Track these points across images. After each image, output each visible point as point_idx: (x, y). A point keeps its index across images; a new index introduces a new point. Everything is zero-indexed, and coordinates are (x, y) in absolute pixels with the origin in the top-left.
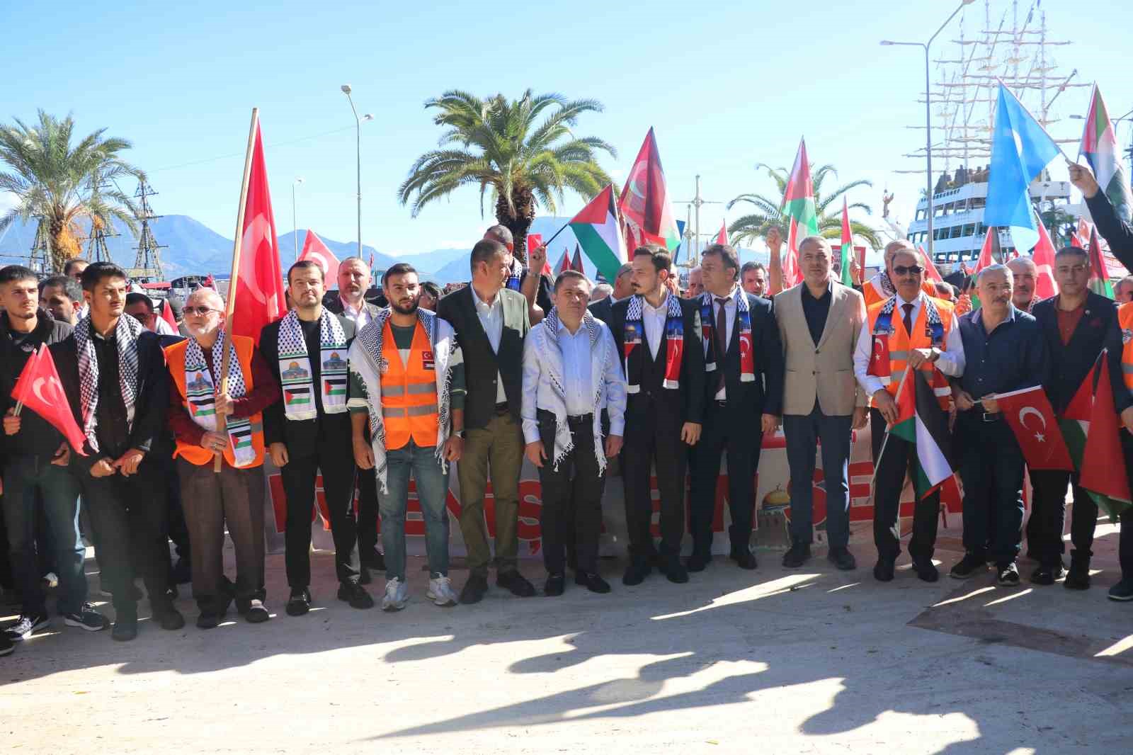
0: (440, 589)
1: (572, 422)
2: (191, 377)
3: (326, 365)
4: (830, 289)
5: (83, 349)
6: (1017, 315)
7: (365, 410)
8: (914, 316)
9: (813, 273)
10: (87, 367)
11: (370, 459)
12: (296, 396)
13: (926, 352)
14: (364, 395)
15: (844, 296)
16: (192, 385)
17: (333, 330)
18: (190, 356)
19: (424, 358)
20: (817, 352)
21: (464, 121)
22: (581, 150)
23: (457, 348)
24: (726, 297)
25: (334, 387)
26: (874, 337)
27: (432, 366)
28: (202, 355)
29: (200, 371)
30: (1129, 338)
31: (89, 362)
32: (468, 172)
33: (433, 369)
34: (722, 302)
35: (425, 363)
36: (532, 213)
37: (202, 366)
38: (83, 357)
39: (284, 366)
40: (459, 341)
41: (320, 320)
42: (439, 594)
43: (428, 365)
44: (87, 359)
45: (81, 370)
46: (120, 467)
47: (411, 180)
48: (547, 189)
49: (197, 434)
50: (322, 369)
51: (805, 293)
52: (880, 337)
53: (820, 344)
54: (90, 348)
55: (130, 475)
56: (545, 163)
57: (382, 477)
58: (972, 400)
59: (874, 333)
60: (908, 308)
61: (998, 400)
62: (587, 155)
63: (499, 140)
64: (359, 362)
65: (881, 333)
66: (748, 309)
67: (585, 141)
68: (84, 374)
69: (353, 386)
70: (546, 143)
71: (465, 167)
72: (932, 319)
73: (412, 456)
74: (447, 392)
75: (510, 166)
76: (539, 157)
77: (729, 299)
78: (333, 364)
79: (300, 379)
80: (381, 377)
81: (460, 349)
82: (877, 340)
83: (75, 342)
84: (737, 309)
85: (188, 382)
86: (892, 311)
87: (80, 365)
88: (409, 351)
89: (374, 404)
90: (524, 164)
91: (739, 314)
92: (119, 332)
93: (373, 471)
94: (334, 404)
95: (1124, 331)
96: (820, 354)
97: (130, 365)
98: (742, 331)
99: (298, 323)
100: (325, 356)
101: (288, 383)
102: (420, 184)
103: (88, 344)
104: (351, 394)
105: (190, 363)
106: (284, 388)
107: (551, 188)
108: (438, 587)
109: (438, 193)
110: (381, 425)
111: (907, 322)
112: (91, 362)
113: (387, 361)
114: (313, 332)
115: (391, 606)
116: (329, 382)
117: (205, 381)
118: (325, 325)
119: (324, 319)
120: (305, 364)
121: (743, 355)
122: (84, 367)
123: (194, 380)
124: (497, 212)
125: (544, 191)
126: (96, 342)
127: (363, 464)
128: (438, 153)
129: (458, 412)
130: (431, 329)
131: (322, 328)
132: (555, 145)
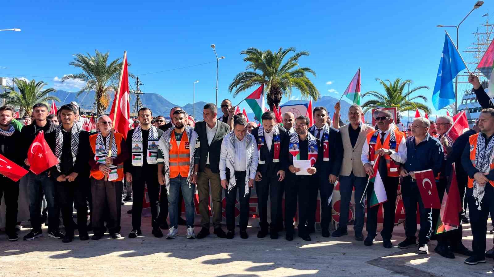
0: (189, 232)
1: (236, 173)
2: (97, 147)
3: (150, 146)
4: (360, 126)
5: (58, 135)
7: (163, 163)
9: (352, 120)
10: (59, 141)
11: (164, 181)
12: (136, 157)
13: (386, 151)
14: (163, 157)
15: (366, 129)
16: (98, 150)
17: (154, 134)
18: (98, 140)
19: (185, 144)
20: (353, 151)
21: (255, 60)
22: (301, 72)
23: (198, 141)
24: (320, 128)
25: (153, 154)
26: (370, 145)
27: (188, 147)
28: (103, 140)
29: (101, 145)
30: (473, 149)
31: (59, 140)
32: (255, 81)
33: (189, 148)
34: (320, 130)
35: (186, 146)
36: (281, 98)
37: (102, 144)
38: (58, 138)
40: (199, 139)
41: (149, 129)
42: (189, 234)
43: (187, 147)
44: (59, 138)
45: (56, 142)
46: (68, 178)
47: (234, 83)
48: (285, 88)
50: (148, 148)
51: (350, 127)
52: (371, 145)
54: (61, 135)
55: (71, 181)
56: (286, 77)
57: (168, 188)
58: (407, 173)
59: (370, 143)
60: (383, 134)
61: (415, 174)
62: (303, 74)
63: (268, 68)
64: (162, 145)
65: (372, 143)
66: (328, 132)
67: (303, 69)
68: (57, 144)
69: (159, 154)
70: (288, 69)
71: (254, 79)
72: (392, 139)
73: (180, 181)
74: (193, 157)
75: (271, 78)
76: (284, 75)
77: (322, 129)
78: (152, 146)
79: (138, 151)
80: (169, 151)
81: (199, 142)
82: (371, 146)
83: (56, 132)
84: (324, 132)
85: (96, 149)
86: (378, 135)
87: (56, 141)
88: (180, 142)
89: (166, 160)
90: (278, 78)
91: (324, 134)
92: (73, 129)
93: (164, 186)
94: (151, 161)
95: (471, 146)
96: (354, 152)
97: (76, 142)
99: (141, 130)
100: (150, 143)
101: (134, 152)
102: (236, 85)
103: (60, 133)
104: (158, 157)
105: (98, 142)
107: (287, 88)
108: (188, 231)
109: (244, 89)
110: (169, 169)
111: (382, 140)
112: (60, 140)
114: (146, 133)
115: (169, 237)
116: (150, 153)
117: (103, 149)
118: (151, 132)
119: (151, 129)
120: (141, 146)
121: (324, 150)
122: (58, 141)
123: (99, 148)
124: (267, 97)
125: (284, 89)
126: (63, 132)
127: (161, 183)
128: (245, 73)
129: (197, 165)
130: (189, 134)
131: (150, 133)
132: (291, 70)
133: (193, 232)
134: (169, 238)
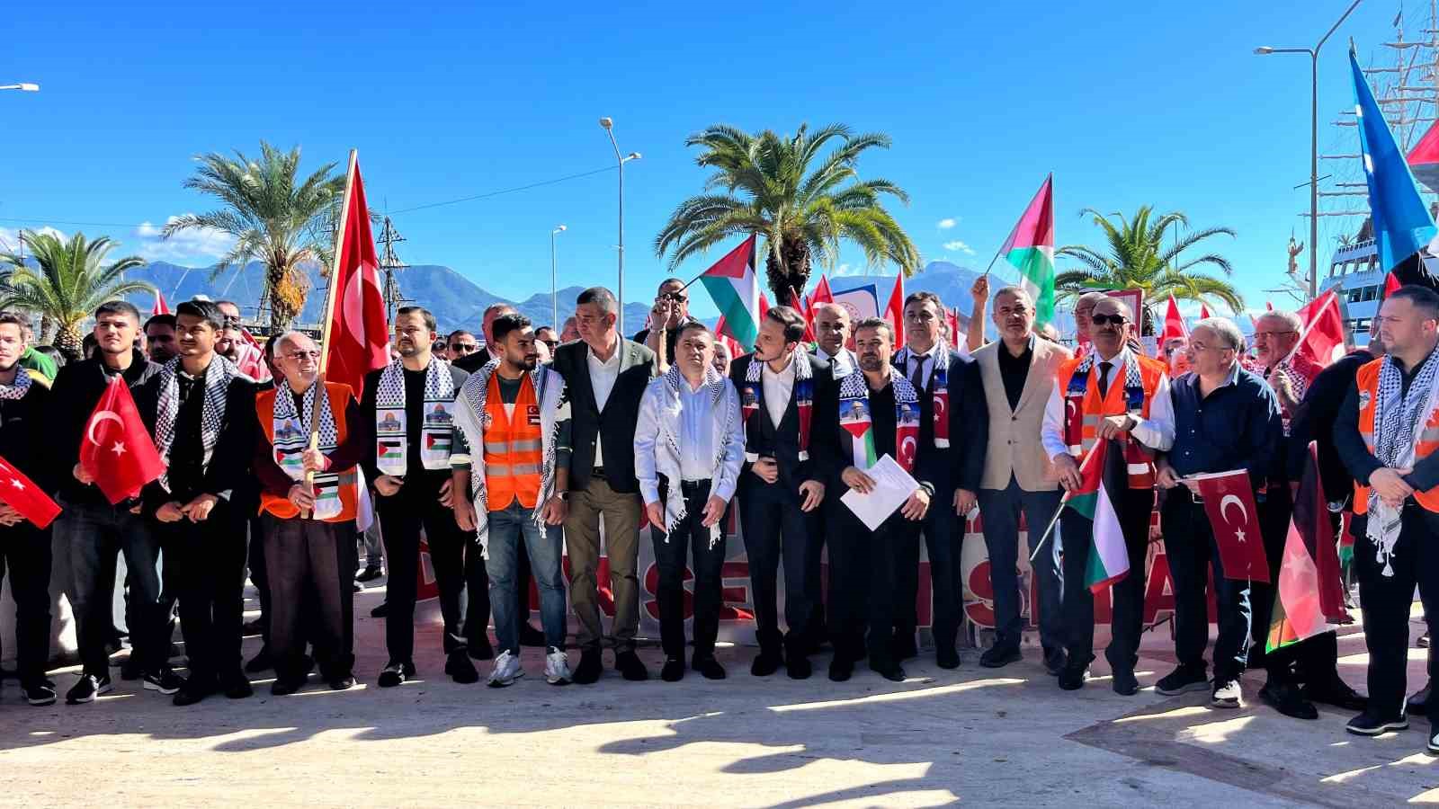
0: (554, 665)
1: (686, 487)
2: (278, 425)
3: (429, 418)
4: (1030, 347)
5: (165, 387)
6: (1242, 377)
7: (468, 466)
8: (1112, 376)
9: (1011, 328)
10: (167, 405)
11: (472, 519)
12: (390, 449)
13: (1119, 421)
14: (467, 451)
15: (1048, 355)
16: (280, 433)
17: (440, 380)
18: (280, 403)
19: (529, 413)
20: (1014, 419)
21: (728, 161)
22: (863, 195)
23: (565, 402)
24: (924, 355)
25: (438, 442)
26: (1067, 399)
27: (537, 421)
28: (293, 402)
29: (289, 419)
31: (168, 400)
32: (733, 222)
33: (539, 424)
34: (921, 360)
35: (530, 418)
36: (808, 270)
37: (292, 415)
38: (164, 394)
39: (380, 417)
41: (427, 369)
42: (553, 671)
43: (533, 420)
44: (167, 397)
45: (160, 408)
46: (188, 512)
47: (671, 229)
48: (822, 241)
49: (285, 484)
50: (425, 422)
51: (1003, 349)
52: (1073, 399)
53: (1017, 410)
54: (173, 388)
55: (198, 521)
56: (822, 210)
57: (483, 540)
58: (1176, 477)
59: (1067, 394)
60: (1106, 367)
61: (1200, 481)
62: (870, 200)
63: (770, 184)
64: (465, 417)
65: (1075, 394)
66: (947, 366)
67: (871, 185)
68: (161, 413)
69: (456, 442)
70: (826, 186)
71: (728, 216)
72: (1130, 381)
73: (518, 517)
74: (553, 450)
75: (780, 214)
76: (816, 205)
77: (929, 356)
78: (437, 417)
79: (393, 432)
80: (484, 432)
81: (568, 403)
82: (1071, 403)
83: (159, 381)
84: (934, 366)
85: (275, 429)
86: (1089, 370)
87: (159, 403)
88: (514, 405)
89: (475, 458)
90: (797, 212)
91: (935, 371)
92: (209, 373)
94: (433, 460)
96: (1017, 421)
97: (216, 408)
98: (936, 390)
99: (402, 372)
100: (429, 409)
101: (382, 435)
102: (680, 233)
103: (171, 383)
104: (453, 450)
105: (280, 410)
106: (379, 440)
107: (826, 240)
108: (552, 662)
109: (702, 245)
110: (483, 484)
111: (1103, 384)
112: (172, 399)
113: (490, 415)
114: (416, 382)
115: (495, 681)
116: (432, 437)
117: (294, 429)
118: (431, 376)
119: (431, 369)
120: (401, 416)
121: (936, 418)
122: (163, 405)
123: (282, 428)
124: (768, 268)
125: (818, 243)
126: (181, 380)
128: (702, 200)
129: (561, 471)
130: (539, 377)
131: (428, 379)
132: (836, 190)
133: (566, 665)
134: (497, 684)
